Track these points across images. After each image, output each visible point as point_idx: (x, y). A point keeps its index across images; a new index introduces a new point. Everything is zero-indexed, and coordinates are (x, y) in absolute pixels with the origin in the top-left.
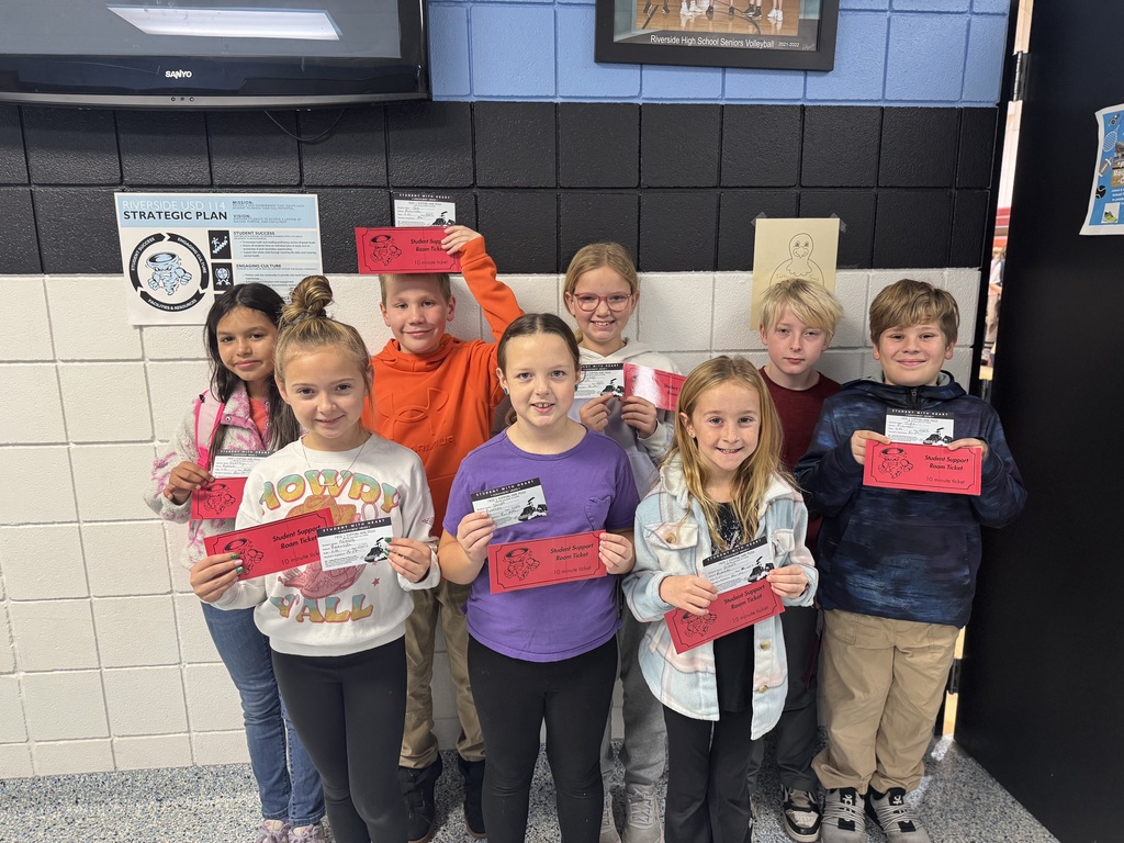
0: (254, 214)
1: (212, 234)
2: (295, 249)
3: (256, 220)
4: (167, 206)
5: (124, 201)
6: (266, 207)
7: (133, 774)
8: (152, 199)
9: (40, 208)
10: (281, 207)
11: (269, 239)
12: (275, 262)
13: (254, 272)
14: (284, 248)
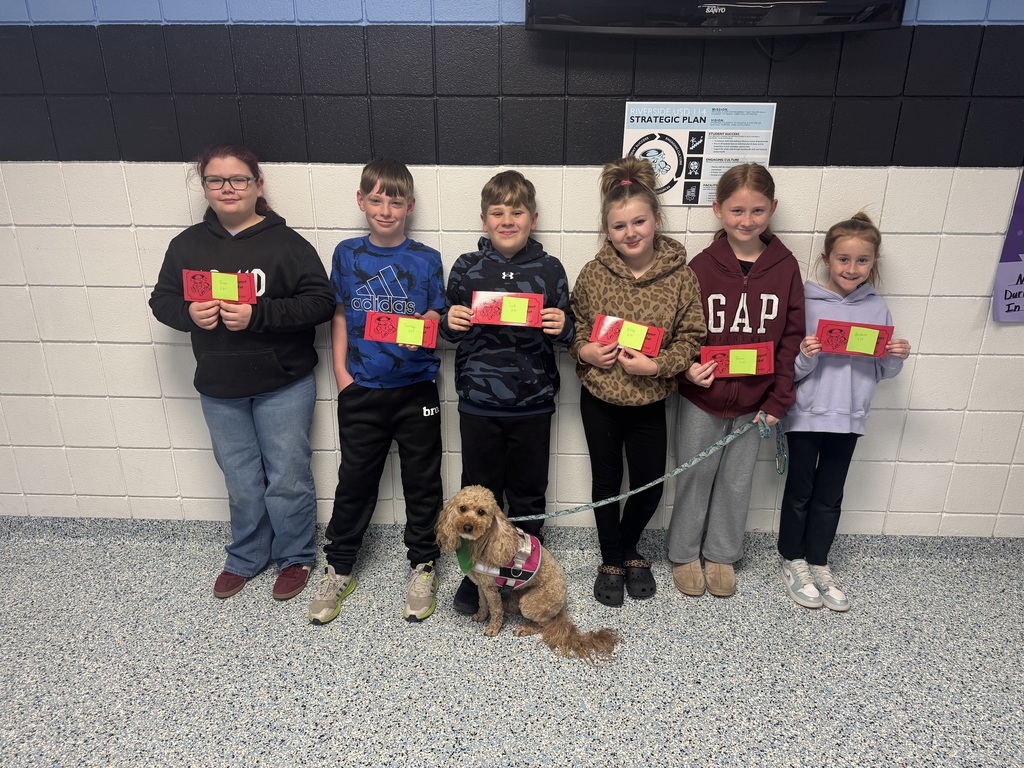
0: (726, 118)
2: (752, 147)
3: (728, 124)
4: (663, 112)
5: (633, 108)
6: (737, 113)
8: (652, 107)
10: (748, 113)
11: (734, 139)
12: (736, 157)
13: (718, 164)
14: (744, 146)
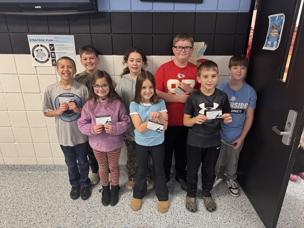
0: (59, 40)
1: (50, 45)
2: (69, 49)
3: (60, 42)
4: (39, 38)
5: (30, 37)
6: (62, 38)
7: (41, 165)
8: (36, 36)
9: (11, 38)
10: (65, 38)
11: (63, 46)
12: (65, 52)
13: (60, 54)
14: (66, 48)
